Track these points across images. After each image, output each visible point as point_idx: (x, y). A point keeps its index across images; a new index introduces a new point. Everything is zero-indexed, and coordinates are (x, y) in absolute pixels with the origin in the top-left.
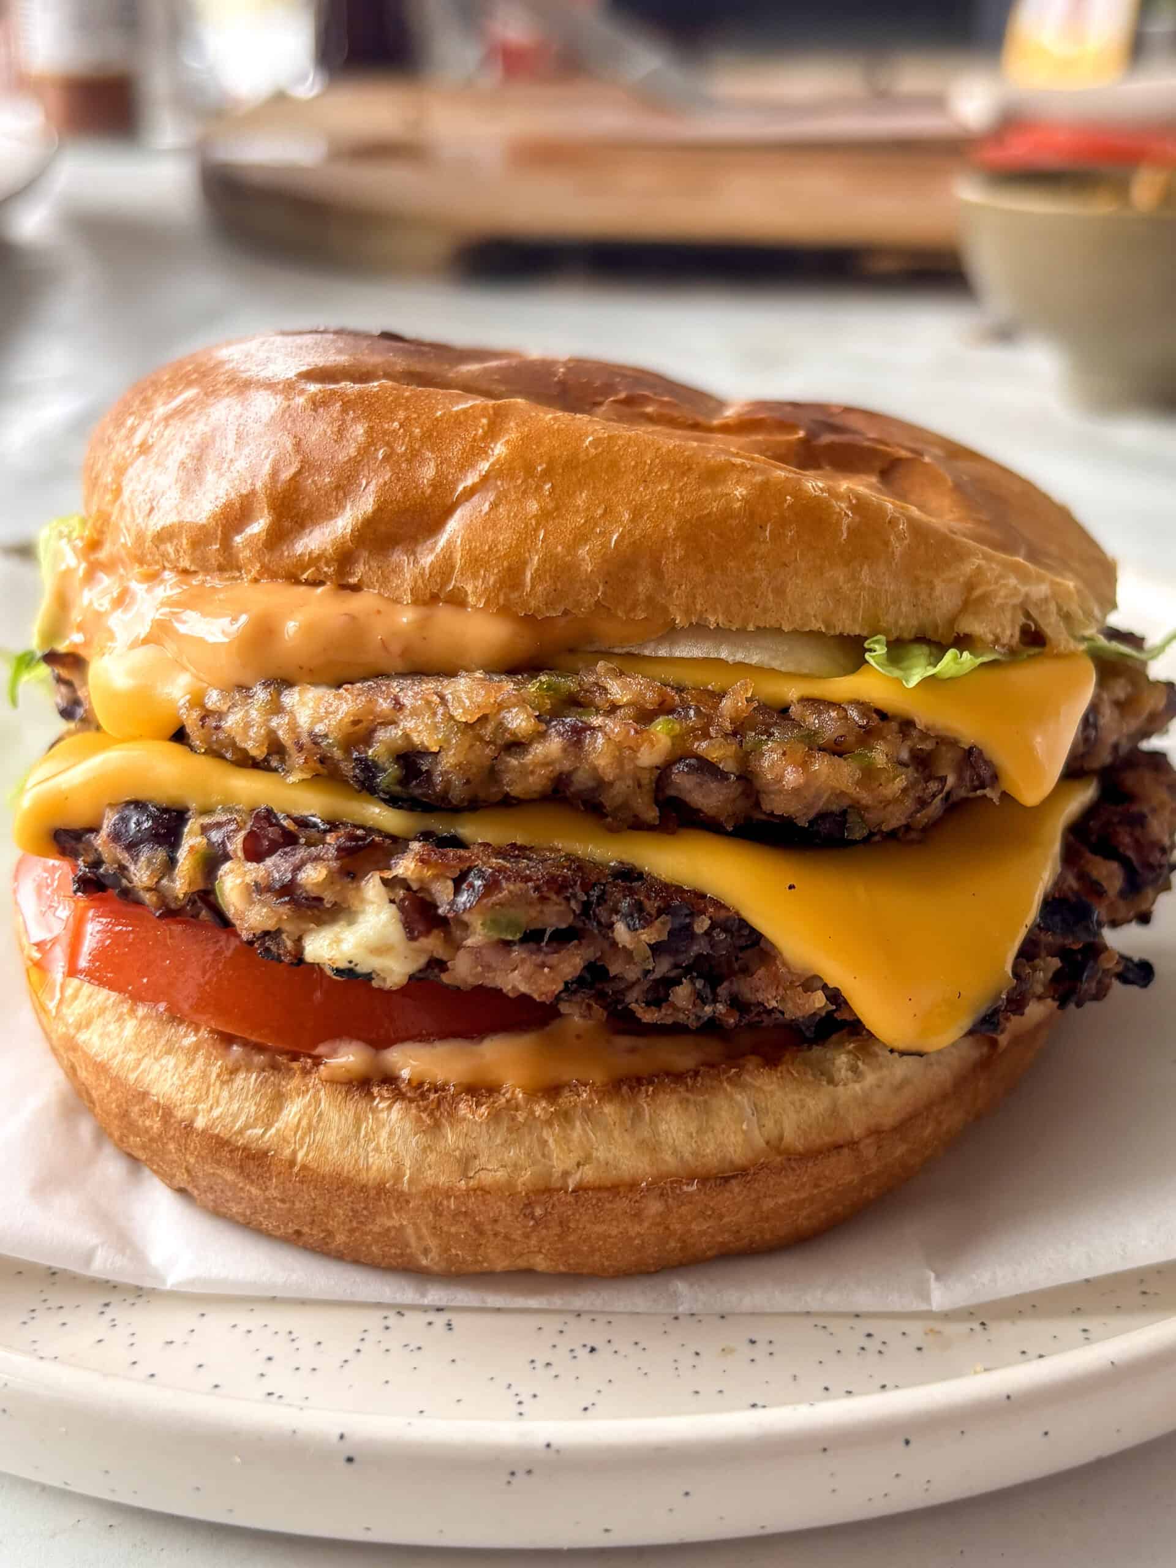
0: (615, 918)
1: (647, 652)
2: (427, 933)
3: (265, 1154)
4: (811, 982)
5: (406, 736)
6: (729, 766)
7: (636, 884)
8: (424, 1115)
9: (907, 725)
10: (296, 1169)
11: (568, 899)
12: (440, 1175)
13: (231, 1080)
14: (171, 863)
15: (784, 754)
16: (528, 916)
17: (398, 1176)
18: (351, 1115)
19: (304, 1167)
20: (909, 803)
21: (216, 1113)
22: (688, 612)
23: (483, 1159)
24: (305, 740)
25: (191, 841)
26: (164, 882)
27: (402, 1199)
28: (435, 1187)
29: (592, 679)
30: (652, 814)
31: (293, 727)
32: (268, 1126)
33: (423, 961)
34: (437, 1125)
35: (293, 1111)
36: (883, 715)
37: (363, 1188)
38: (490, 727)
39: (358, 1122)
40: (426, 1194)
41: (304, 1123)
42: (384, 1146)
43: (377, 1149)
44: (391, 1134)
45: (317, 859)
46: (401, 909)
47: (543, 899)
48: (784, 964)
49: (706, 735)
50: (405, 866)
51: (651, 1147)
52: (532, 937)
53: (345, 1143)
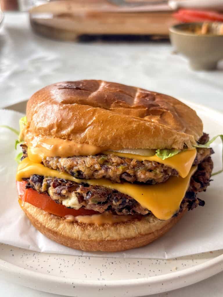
0: (113, 200)
1: (119, 152)
2: (82, 202)
3: (57, 232)
4: (146, 209)
5: (79, 169)
6: (132, 174)
7: (116, 193)
8: (82, 228)
9: (163, 165)
10: (62, 235)
11: (105, 197)
12: (85, 238)
13: (51, 220)
14: (41, 186)
15: (141, 172)
16: (98, 200)
17: (78, 238)
18: (70, 228)
19: (63, 235)
20: (163, 179)
21: (49, 225)
22: (126, 146)
23: (92, 236)
24: (62, 168)
25: (44, 183)
26: (40, 189)
27: (79, 241)
28: (84, 240)
29: (110, 157)
30: (119, 181)
31: (60, 165)
32: (57, 228)
33: (82, 206)
34: (84, 230)
35: (61, 226)
36: (158, 163)
37: (73, 239)
38: (92, 167)
39: (72, 229)
40: (83, 241)
41: (63, 228)
42: (76, 233)
43: (75, 233)
44: (77, 231)
45: (64, 189)
46: (78, 198)
47: (101, 197)
48: (141, 207)
49: (128, 169)
50: (79, 191)
51: (120, 234)
52: (99, 203)
53: (69, 232)
